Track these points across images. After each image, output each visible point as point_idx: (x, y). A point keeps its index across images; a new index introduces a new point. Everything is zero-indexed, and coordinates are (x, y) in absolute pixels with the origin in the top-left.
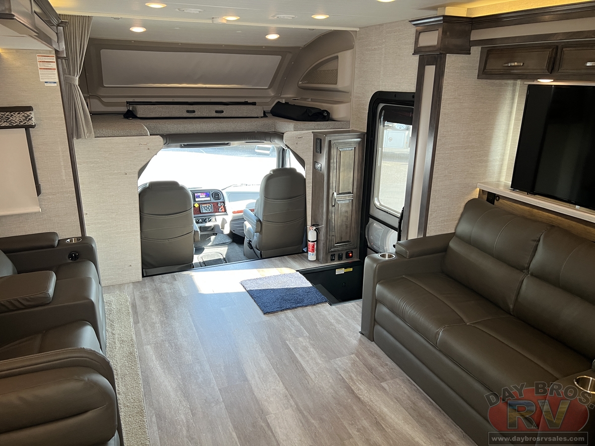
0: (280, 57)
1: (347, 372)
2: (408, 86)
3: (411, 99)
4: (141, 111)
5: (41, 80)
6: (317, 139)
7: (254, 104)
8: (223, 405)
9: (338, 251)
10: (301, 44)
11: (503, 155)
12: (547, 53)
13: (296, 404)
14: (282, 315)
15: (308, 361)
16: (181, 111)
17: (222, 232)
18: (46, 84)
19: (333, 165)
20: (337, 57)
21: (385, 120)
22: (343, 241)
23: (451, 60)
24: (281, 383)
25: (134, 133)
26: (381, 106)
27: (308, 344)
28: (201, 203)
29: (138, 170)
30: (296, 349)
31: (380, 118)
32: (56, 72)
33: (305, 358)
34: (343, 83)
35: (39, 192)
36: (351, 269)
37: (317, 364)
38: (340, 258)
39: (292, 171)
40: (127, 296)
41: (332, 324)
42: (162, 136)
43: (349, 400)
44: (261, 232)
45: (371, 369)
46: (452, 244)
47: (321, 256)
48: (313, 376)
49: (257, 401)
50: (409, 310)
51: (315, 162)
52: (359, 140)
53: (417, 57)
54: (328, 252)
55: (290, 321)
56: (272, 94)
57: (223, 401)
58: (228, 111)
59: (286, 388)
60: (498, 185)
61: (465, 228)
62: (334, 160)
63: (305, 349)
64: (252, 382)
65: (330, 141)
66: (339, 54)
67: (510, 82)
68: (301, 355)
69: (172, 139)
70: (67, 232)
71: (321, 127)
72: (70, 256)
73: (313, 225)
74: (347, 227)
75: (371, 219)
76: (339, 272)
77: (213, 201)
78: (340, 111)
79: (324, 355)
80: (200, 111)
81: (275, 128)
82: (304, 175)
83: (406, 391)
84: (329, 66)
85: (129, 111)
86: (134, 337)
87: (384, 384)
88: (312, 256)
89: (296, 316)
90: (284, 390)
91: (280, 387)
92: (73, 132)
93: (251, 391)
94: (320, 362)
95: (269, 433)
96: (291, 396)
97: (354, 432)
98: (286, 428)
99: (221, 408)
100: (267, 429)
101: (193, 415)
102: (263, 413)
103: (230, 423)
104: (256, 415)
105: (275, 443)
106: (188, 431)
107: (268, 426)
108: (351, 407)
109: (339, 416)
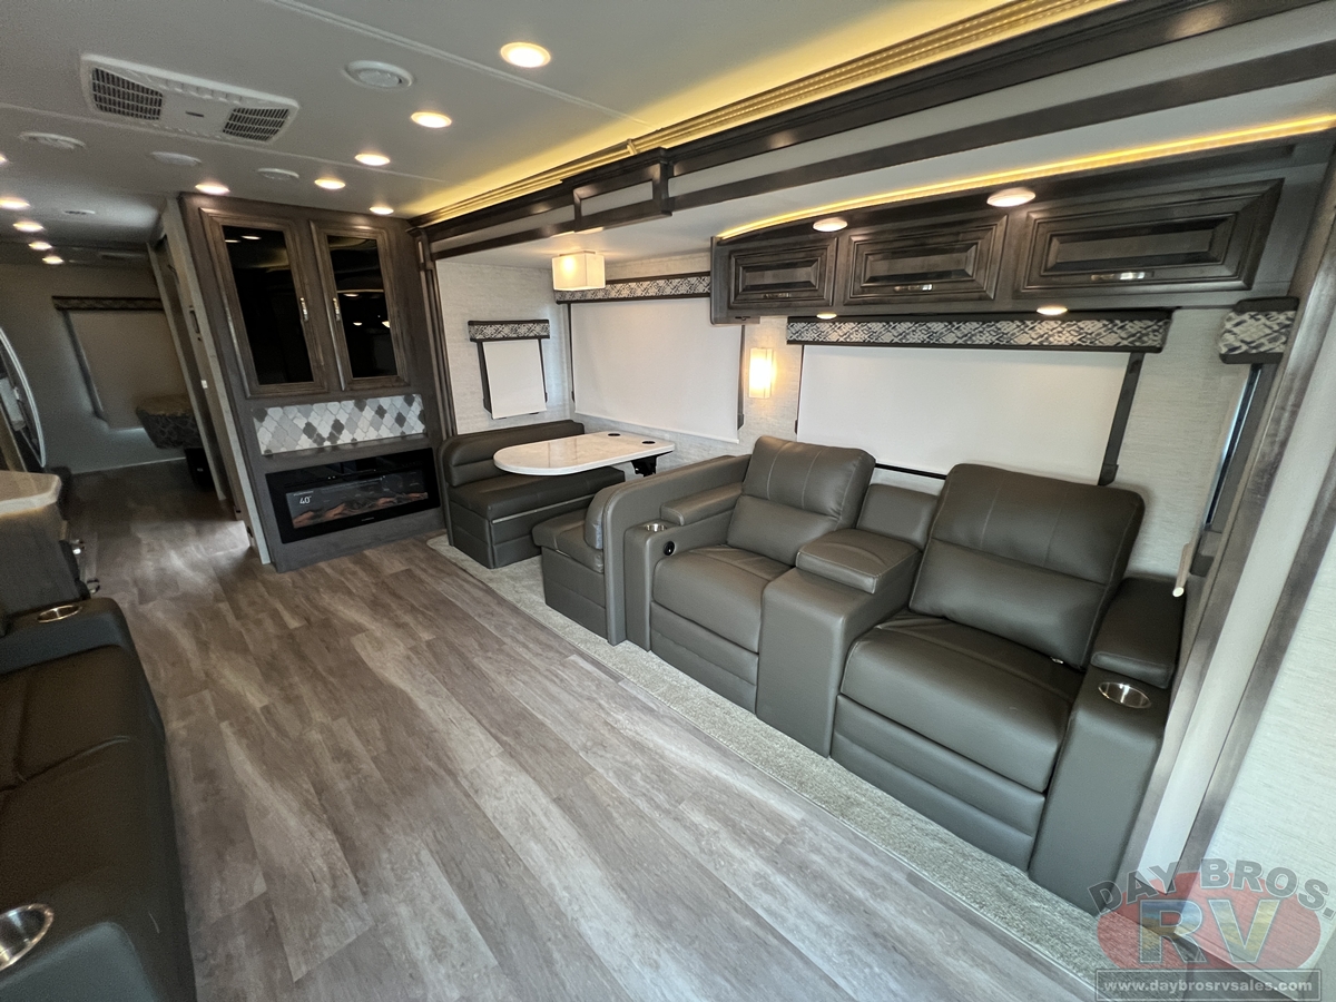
1: (341, 900)
8: (575, 747)
13: (457, 783)
15: (434, 898)
33: (441, 909)
43: (357, 820)
48: (425, 856)
49: (525, 769)
57: (577, 753)
59: (477, 806)
64: (544, 800)
79: (388, 941)
90: (481, 802)
91: (489, 805)
93: (540, 783)
95: (493, 731)
96: (467, 795)
97: (368, 766)
98: (472, 742)
99: (575, 742)
100: (500, 735)
101: (606, 723)
102: (510, 753)
103: (552, 727)
104: (518, 748)
105: (484, 722)
106: (600, 705)
107: (496, 739)
108: (358, 807)
109: (383, 785)
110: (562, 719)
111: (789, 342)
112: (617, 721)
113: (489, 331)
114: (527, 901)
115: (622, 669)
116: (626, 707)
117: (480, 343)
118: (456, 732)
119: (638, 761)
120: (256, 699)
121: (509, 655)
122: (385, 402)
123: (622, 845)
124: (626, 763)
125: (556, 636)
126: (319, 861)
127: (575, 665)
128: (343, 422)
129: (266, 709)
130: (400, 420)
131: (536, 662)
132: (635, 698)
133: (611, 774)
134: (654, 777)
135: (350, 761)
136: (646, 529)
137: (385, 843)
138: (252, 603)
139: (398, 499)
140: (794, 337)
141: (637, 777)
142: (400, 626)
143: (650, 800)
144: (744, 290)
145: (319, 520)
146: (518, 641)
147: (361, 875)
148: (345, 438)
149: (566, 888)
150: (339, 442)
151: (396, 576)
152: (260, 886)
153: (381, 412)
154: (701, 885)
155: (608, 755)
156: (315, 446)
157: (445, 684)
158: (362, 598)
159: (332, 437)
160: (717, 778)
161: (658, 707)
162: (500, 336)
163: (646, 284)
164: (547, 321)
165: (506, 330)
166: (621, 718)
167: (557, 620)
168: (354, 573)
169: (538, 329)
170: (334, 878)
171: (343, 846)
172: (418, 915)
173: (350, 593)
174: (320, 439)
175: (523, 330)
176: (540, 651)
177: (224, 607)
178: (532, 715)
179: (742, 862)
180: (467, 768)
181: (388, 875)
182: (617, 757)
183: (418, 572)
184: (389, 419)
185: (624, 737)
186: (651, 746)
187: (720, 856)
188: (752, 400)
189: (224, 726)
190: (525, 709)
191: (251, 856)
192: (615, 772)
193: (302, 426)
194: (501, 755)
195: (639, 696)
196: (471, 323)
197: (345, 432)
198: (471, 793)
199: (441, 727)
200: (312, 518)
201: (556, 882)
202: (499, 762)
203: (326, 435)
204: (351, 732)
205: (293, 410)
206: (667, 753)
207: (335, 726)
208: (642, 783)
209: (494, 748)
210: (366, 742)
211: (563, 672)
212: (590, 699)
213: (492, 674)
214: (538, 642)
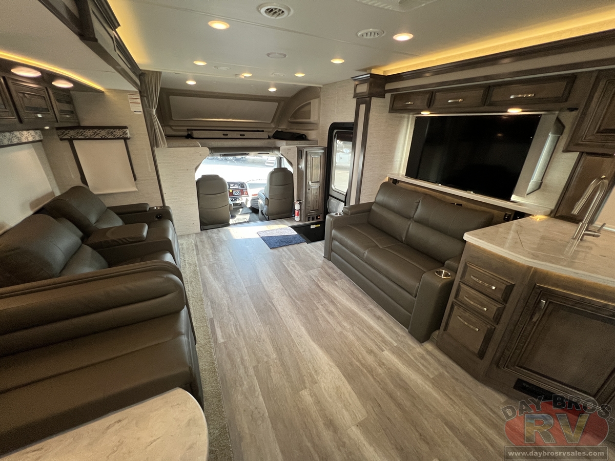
0: (277, 104)
2: (350, 119)
3: (352, 126)
4: (196, 134)
5: (132, 110)
6: (299, 150)
7: (263, 131)
8: (248, 295)
9: (312, 215)
10: (290, 95)
11: (402, 158)
12: (427, 96)
13: (289, 293)
14: (281, 249)
15: (295, 272)
16: (220, 134)
17: (246, 207)
18: (135, 113)
19: (309, 166)
20: (310, 103)
21: (337, 139)
22: (315, 209)
23: (375, 101)
24: (280, 284)
25: (191, 145)
26: (335, 131)
27: (295, 264)
28: (233, 190)
29: (195, 168)
30: (288, 266)
31: (335, 138)
32: (140, 105)
34: (313, 119)
35: (135, 179)
36: (319, 225)
37: (300, 273)
38: (313, 219)
39: (285, 169)
40: (192, 240)
41: (308, 253)
42: (209, 148)
43: (317, 291)
44: (268, 205)
45: (329, 275)
46: (373, 207)
47: (302, 219)
48: (297, 279)
49: (267, 293)
50: (350, 242)
51: (298, 164)
52: (323, 151)
53: (355, 99)
54: (306, 216)
55: (285, 252)
56: (273, 126)
57: (248, 293)
58: (247, 135)
60: (398, 174)
61: (381, 198)
62: (309, 163)
63: (294, 266)
64: (264, 284)
65: (307, 152)
66: (312, 101)
67: (406, 115)
68: (291, 269)
69: (214, 150)
70: (154, 203)
71: (301, 144)
72: (157, 217)
73: (297, 201)
74: (317, 202)
75: (330, 197)
76: (312, 227)
77: (240, 188)
78: (312, 135)
79: (304, 268)
80: (231, 135)
81: (275, 145)
82: (292, 171)
83: (348, 285)
84: (306, 109)
85: (188, 134)
86: (197, 262)
87: (336, 282)
88: (297, 218)
89: (288, 250)
90: (282, 287)
91: (280, 286)
92: (154, 143)
93: (264, 288)
94: (301, 272)
95: (274, 308)
96: (286, 290)
97: (320, 306)
98: (283, 306)
99: (247, 297)
100: (272, 306)
101: (231, 301)
102: (270, 299)
103: (252, 304)
104: (267, 300)
105: (277, 313)
106: (228, 309)
107: (273, 305)
108: (318, 294)
109: (312, 298)
110: (246, 307)
112: (227, 301)
114: (275, 268)
116: (219, 305)
118: (288, 312)
119: (231, 287)
124: (235, 287)
132: (212, 308)
133: (242, 285)
134: (230, 282)
135: (327, 309)
137: (308, 284)
141: (235, 283)
143: (236, 277)
147: (312, 279)
155: (239, 290)
161: (208, 303)
166: (225, 302)
170: (319, 280)
171: (319, 286)
172: (298, 271)
178: (257, 311)
185: (229, 295)
186: (223, 290)
190: (259, 315)
198: (284, 289)
199: (294, 316)
202: (274, 297)
206: (220, 287)
209: (274, 301)
210: (323, 316)
211: (232, 332)
212: (230, 312)
213: (268, 341)
214: (232, 361)
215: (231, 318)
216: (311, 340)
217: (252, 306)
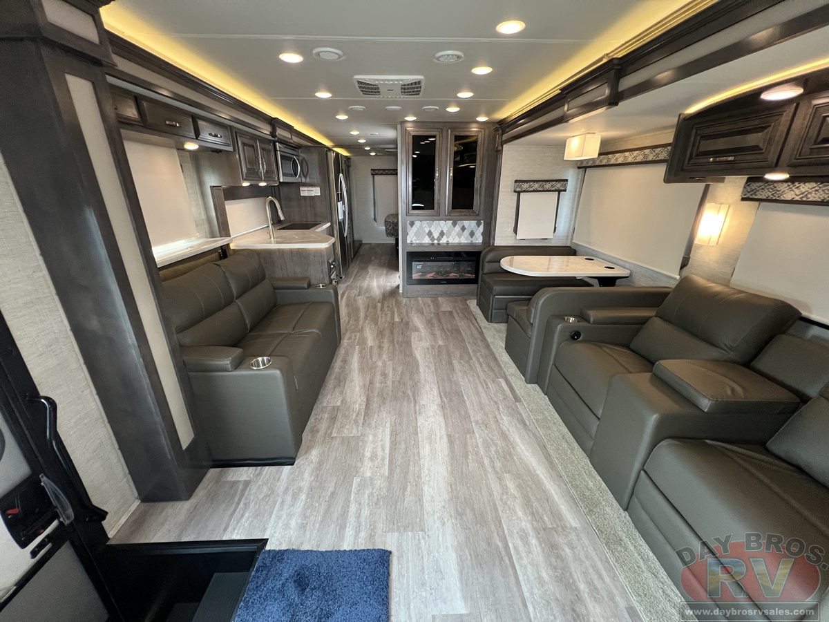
1: (356, 422)
8: (472, 419)
13: (415, 405)
15: (382, 440)
27: (366, 462)
30: (383, 459)
33: (382, 445)
37: (375, 435)
43: (375, 399)
45: (334, 418)
48: (388, 425)
49: (444, 415)
57: (471, 422)
59: (416, 419)
63: (373, 457)
64: (444, 433)
68: (383, 450)
79: (361, 444)
90: (419, 418)
91: (421, 420)
93: (446, 425)
95: (442, 394)
96: (415, 413)
97: (389, 383)
98: (430, 394)
99: (474, 417)
100: (443, 396)
101: (496, 417)
102: (442, 407)
103: (468, 405)
104: (447, 406)
105: (441, 388)
106: (498, 408)
107: (441, 397)
108: (378, 395)
109: (390, 392)
110: (475, 405)
111: (743, 199)
112: (502, 419)
113: (525, 186)
114: (411, 463)
115: (522, 397)
116: (512, 416)
117: (519, 193)
118: (427, 387)
119: (499, 442)
120: (370, 342)
121: (470, 366)
122: (466, 223)
123: (464, 471)
124: (492, 440)
125: (499, 366)
126: (357, 406)
127: (499, 384)
128: (445, 232)
129: (371, 347)
130: (472, 234)
131: (481, 374)
132: (520, 414)
133: (481, 440)
134: (502, 454)
135: (385, 378)
136: (564, 319)
137: (379, 412)
138: (388, 307)
139: (460, 275)
140: (748, 195)
141: (493, 449)
142: (433, 334)
143: (492, 461)
144: (697, 156)
145: (423, 278)
146: (479, 361)
147: (366, 418)
148: (444, 240)
149: (429, 470)
150: (441, 242)
151: (444, 312)
152: (339, 404)
153: (463, 229)
154: (489, 512)
155: (486, 431)
156: (431, 242)
157: (435, 366)
158: (426, 317)
159: (439, 239)
160: (538, 475)
161: (530, 425)
162: (531, 189)
163: (635, 153)
164: (567, 180)
165: (536, 186)
166: (504, 418)
167: (505, 358)
168: (429, 306)
169: (558, 185)
170: (358, 414)
171: (366, 405)
172: (374, 442)
173: (423, 313)
174: (433, 239)
175: (548, 186)
176: (486, 370)
177: (379, 305)
178: (463, 396)
179: (518, 518)
180: (423, 402)
181: (373, 425)
182: (490, 435)
183: (455, 315)
184: (467, 233)
185: (500, 428)
186: (512, 440)
187: (509, 508)
188: (700, 247)
189: (357, 347)
190: (461, 392)
191: (342, 393)
192: (483, 440)
193: (427, 232)
194: (438, 405)
195: (523, 414)
196: (516, 181)
197: (445, 236)
198: (418, 413)
199: (423, 382)
200: (420, 276)
201: (426, 465)
202: (436, 407)
203: (436, 237)
204: (391, 368)
205: (425, 223)
206: (518, 448)
207: (388, 363)
208: (493, 453)
209: (438, 400)
210: (394, 374)
211: (491, 384)
212: (496, 403)
213: (457, 370)
214: (489, 365)
215: (493, 396)
216: (420, 362)
217: (468, 403)
